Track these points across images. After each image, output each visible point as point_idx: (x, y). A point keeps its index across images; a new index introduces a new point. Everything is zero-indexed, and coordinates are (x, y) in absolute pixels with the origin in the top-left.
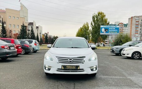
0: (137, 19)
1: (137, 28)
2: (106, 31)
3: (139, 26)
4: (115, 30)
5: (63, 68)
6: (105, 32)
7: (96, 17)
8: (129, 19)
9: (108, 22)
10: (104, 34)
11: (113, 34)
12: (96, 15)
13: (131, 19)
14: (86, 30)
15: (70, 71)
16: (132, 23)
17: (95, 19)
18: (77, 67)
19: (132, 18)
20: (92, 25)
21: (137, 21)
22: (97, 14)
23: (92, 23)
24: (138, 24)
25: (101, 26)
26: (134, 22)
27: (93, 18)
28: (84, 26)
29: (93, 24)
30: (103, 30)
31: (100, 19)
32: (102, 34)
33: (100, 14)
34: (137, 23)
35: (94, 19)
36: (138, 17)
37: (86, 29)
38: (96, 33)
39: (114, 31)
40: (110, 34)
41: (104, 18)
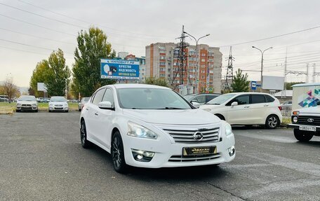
0: (162, 48)
1: (162, 66)
2: (113, 72)
3: (167, 64)
4: (131, 71)
5: (185, 154)
6: (110, 73)
7: (87, 40)
8: (147, 48)
9: (112, 52)
10: (108, 77)
11: (127, 78)
12: (86, 35)
13: (150, 49)
14: (58, 67)
15: (195, 160)
16: (152, 57)
17: (85, 44)
18: (213, 149)
19: (152, 45)
20: (78, 57)
21: (162, 52)
22: (88, 33)
23: (77, 51)
24: (164, 60)
25: (103, 61)
26: (156, 54)
27: (80, 40)
28: (53, 58)
29: (80, 55)
30: (107, 69)
31: (94, 44)
32: (106, 77)
33: (94, 32)
34: (162, 58)
35: (83, 44)
36: (164, 45)
37: (57, 64)
38: (88, 74)
39: (130, 73)
40: (121, 77)
41: (103, 43)
